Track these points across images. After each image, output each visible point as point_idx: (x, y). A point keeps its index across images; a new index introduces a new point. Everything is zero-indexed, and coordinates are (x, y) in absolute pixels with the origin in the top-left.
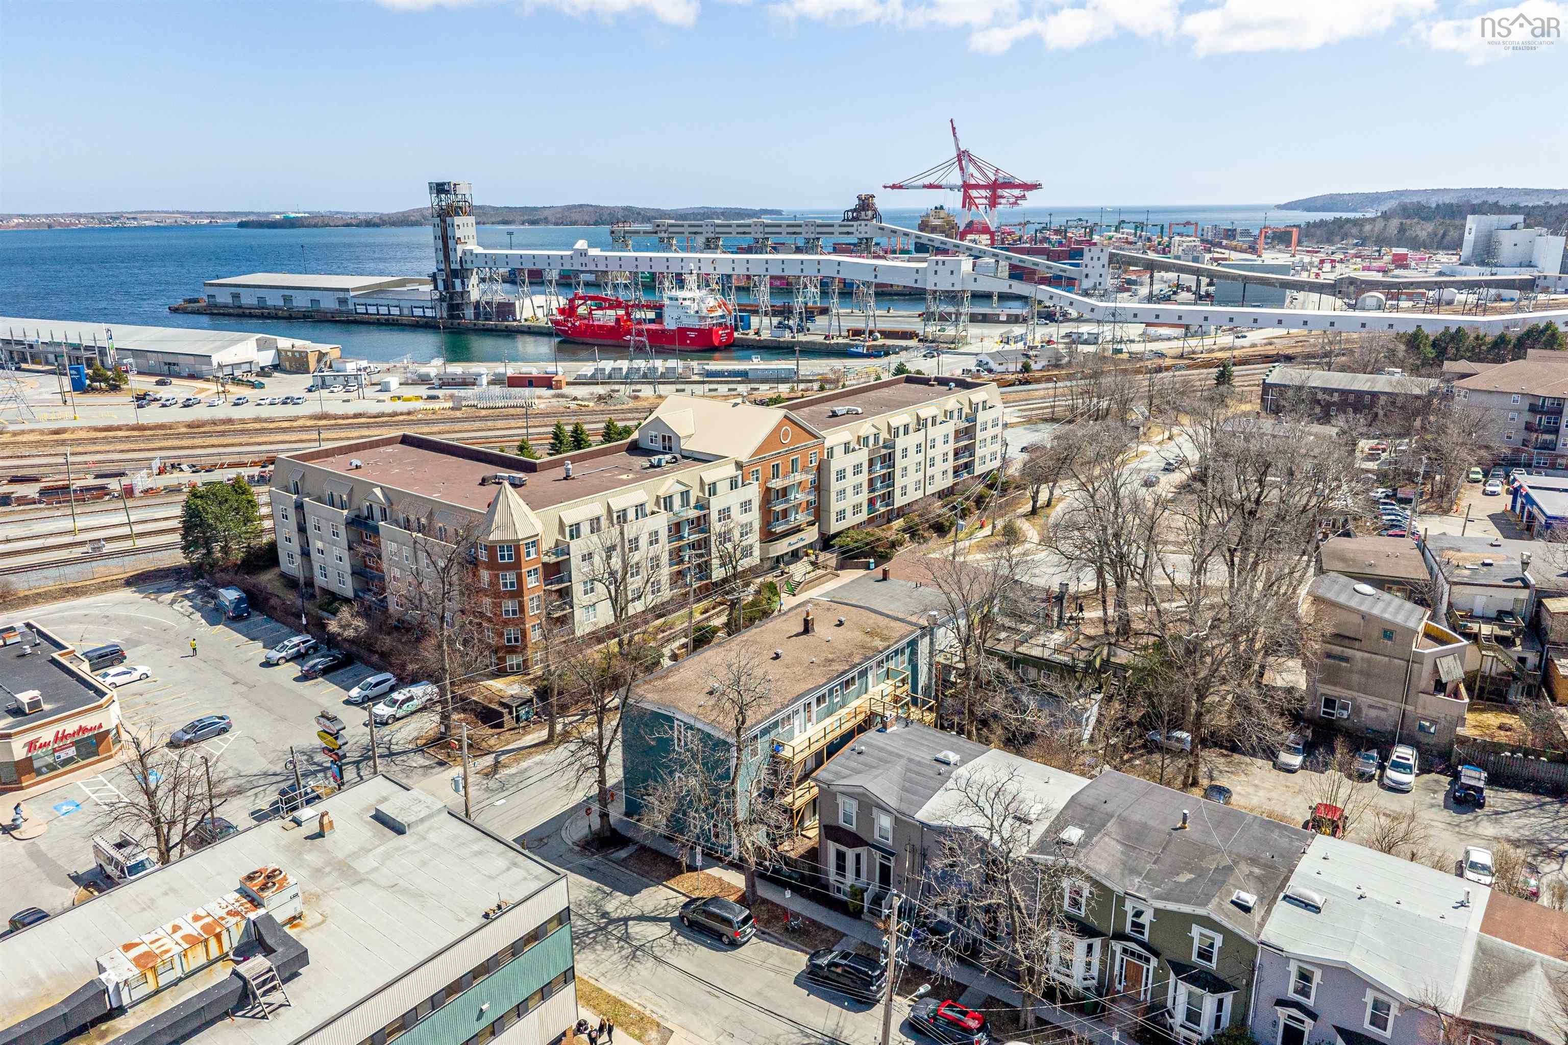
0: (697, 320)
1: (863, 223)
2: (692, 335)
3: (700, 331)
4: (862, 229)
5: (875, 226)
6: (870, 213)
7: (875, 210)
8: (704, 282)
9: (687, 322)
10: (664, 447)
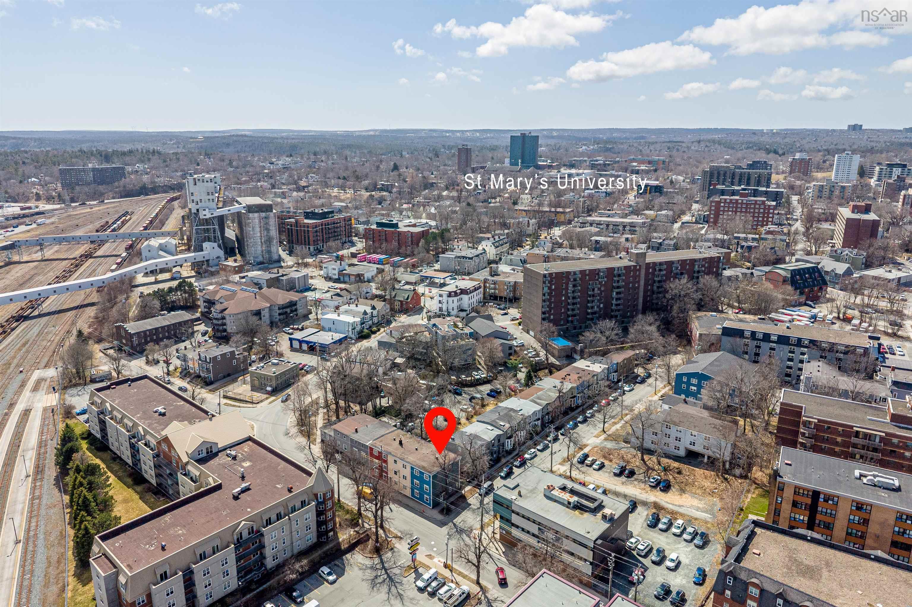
10: (207, 453)
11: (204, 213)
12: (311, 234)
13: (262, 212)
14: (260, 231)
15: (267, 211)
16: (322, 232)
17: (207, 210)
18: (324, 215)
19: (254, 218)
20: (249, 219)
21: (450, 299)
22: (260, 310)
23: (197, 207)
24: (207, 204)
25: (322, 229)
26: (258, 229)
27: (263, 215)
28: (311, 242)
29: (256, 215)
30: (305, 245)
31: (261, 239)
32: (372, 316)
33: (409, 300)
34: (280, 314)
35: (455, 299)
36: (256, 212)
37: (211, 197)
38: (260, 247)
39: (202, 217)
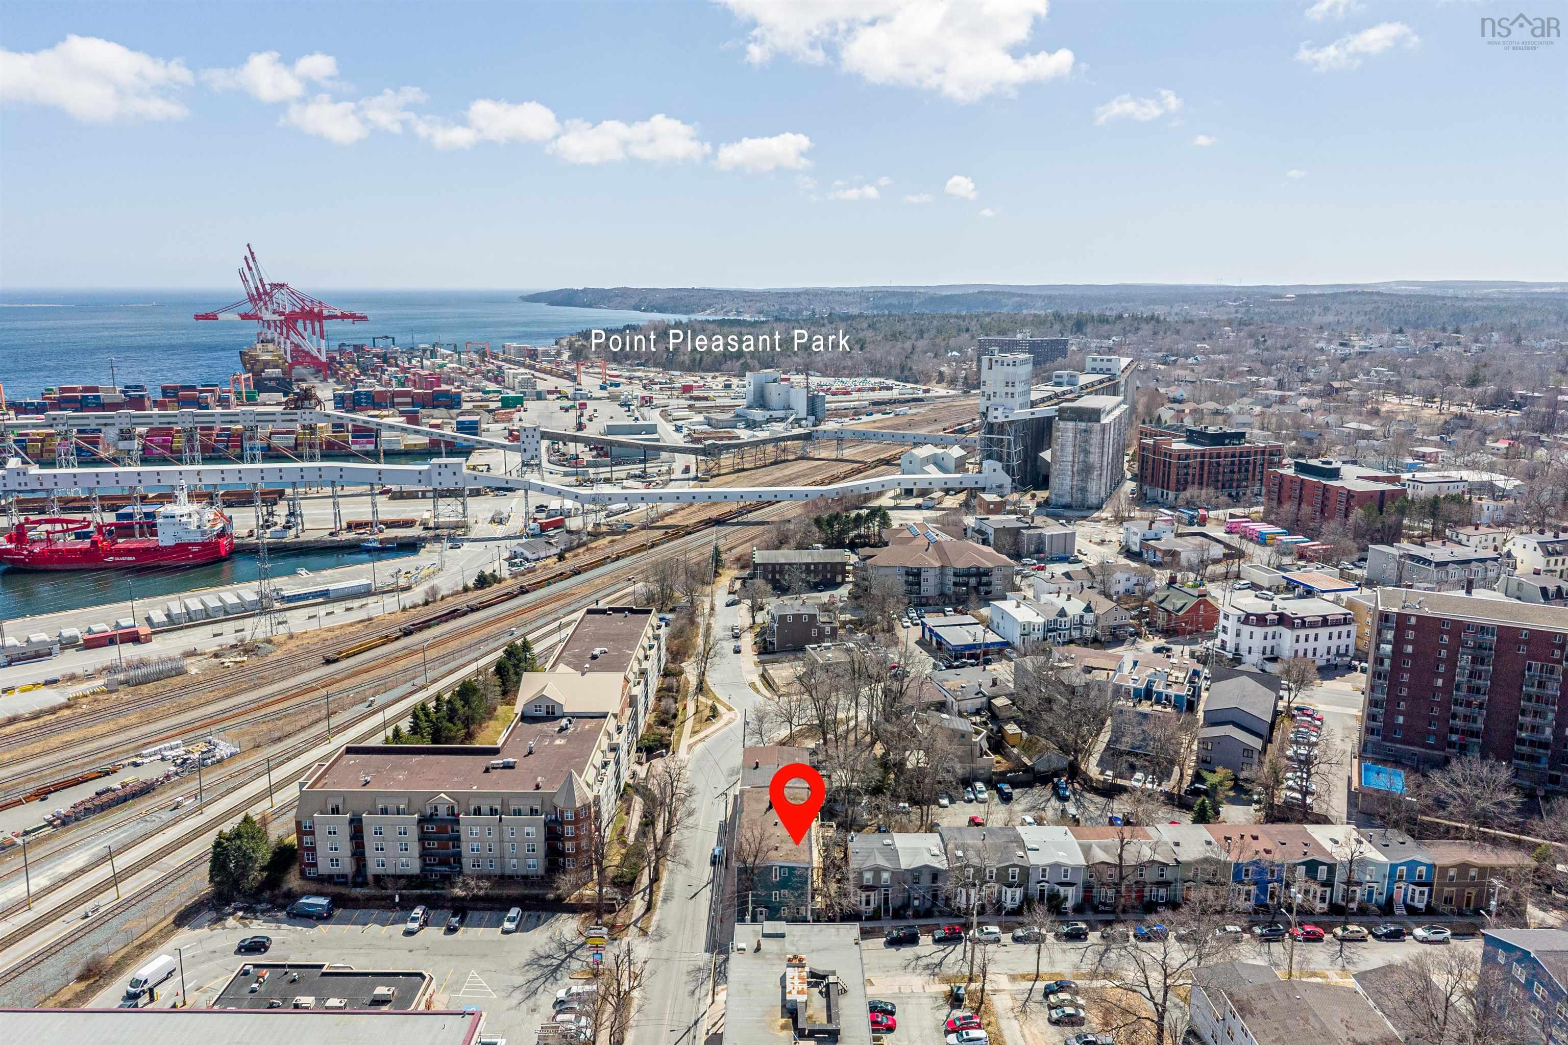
0: (199, 534)
1: (307, 411)
2: (195, 549)
3: (203, 544)
4: (307, 416)
5: (318, 413)
6: (313, 402)
7: (317, 398)
8: (195, 496)
9: (186, 538)
10: (548, 713)
11: (995, 413)
12: (1173, 470)
13: (1081, 420)
14: (1074, 454)
15: (1090, 420)
16: (1202, 469)
17: (1001, 410)
18: (1219, 439)
19: (1066, 430)
20: (1058, 430)
21: (1246, 629)
22: (919, 569)
23: (988, 403)
24: (1003, 400)
25: (1202, 463)
26: (1070, 450)
27: (1082, 425)
28: (1173, 484)
29: (1070, 425)
30: (1163, 487)
31: (1073, 466)
32: (1081, 623)
33: (1180, 613)
34: (955, 584)
35: (1259, 632)
36: (1072, 420)
37: (1010, 390)
38: (1069, 479)
39: (991, 419)
